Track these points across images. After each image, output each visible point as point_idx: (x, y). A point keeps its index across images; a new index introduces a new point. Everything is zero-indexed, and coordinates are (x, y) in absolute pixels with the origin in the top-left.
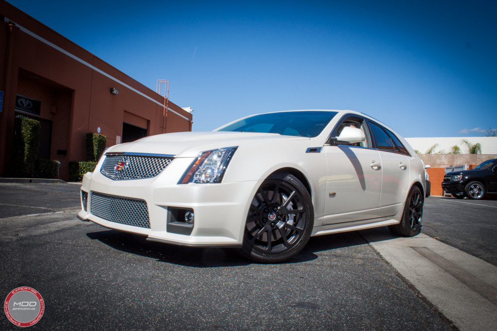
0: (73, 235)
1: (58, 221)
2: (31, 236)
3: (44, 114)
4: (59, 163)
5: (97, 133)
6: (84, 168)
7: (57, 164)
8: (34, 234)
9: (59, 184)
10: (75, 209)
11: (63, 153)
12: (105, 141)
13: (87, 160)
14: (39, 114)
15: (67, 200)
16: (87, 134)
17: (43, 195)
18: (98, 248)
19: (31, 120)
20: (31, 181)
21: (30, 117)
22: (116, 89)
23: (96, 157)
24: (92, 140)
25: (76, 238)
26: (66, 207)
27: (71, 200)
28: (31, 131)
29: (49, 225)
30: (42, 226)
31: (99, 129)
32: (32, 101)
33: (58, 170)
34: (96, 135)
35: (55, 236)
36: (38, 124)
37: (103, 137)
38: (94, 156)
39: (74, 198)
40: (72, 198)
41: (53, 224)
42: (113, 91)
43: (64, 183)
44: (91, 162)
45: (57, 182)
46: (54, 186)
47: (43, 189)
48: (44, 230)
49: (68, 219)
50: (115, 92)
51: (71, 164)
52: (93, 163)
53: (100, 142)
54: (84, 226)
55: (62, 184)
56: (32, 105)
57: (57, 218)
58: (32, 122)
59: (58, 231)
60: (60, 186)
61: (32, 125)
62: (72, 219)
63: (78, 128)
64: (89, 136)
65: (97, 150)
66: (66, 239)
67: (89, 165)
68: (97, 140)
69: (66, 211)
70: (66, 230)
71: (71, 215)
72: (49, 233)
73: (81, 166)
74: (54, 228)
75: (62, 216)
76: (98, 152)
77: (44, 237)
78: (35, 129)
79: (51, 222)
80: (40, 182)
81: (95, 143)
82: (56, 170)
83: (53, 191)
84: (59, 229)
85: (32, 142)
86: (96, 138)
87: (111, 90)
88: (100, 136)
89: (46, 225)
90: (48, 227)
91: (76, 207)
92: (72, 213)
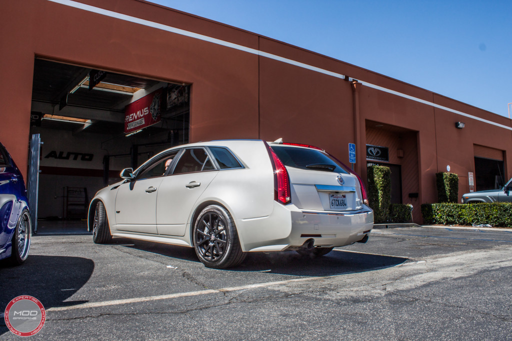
0: (441, 290)
1: (422, 273)
2: (398, 291)
3: (393, 159)
4: (412, 206)
5: (447, 171)
6: (438, 210)
7: (410, 207)
8: (401, 288)
9: (414, 228)
10: (436, 258)
11: (414, 196)
12: (457, 179)
13: (440, 202)
14: (387, 160)
15: (426, 247)
16: (436, 174)
17: (401, 241)
18: (474, 310)
19: (382, 167)
20: (387, 227)
21: (380, 164)
22: (461, 122)
23: (448, 197)
24: (443, 180)
25: (445, 295)
26: (427, 255)
27: (430, 247)
28: (382, 178)
29: (414, 277)
30: (407, 279)
31: (449, 168)
32: (380, 148)
33: (411, 214)
34: (446, 174)
35: (423, 292)
36: (388, 170)
37: (455, 176)
38: (447, 196)
39: (433, 245)
40: (430, 245)
41: (418, 276)
42: (459, 125)
43: (418, 227)
44: (444, 204)
45: (411, 226)
46: (409, 231)
47: (400, 235)
48: (410, 284)
49: (432, 270)
50: (461, 125)
51: (423, 206)
52: (447, 205)
53: (452, 181)
54: (451, 280)
55: (417, 228)
56: (380, 152)
57: (420, 270)
58: (383, 168)
59: (424, 286)
60: (415, 231)
61: (383, 171)
62: (437, 271)
63: (426, 169)
64: (439, 177)
65: (449, 190)
66: (435, 295)
67: (443, 207)
68: (448, 179)
69: (428, 260)
70: (432, 284)
71: (434, 265)
72: (416, 288)
73: (434, 208)
74: (419, 282)
75: (425, 267)
76: (450, 192)
77: (411, 292)
78: (386, 175)
79: (415, 274)
80: (395, 227)
81: (446, 182)
82: (409, 214)
83: (410, 237)
84: (425, 283)
85: (385, 189)
86: (446, 178)
87: (457, 125)
88: (451, 174)
89: (411, 278)
90: (413, 280)
91: (437, 255)
92: (435, 263)
